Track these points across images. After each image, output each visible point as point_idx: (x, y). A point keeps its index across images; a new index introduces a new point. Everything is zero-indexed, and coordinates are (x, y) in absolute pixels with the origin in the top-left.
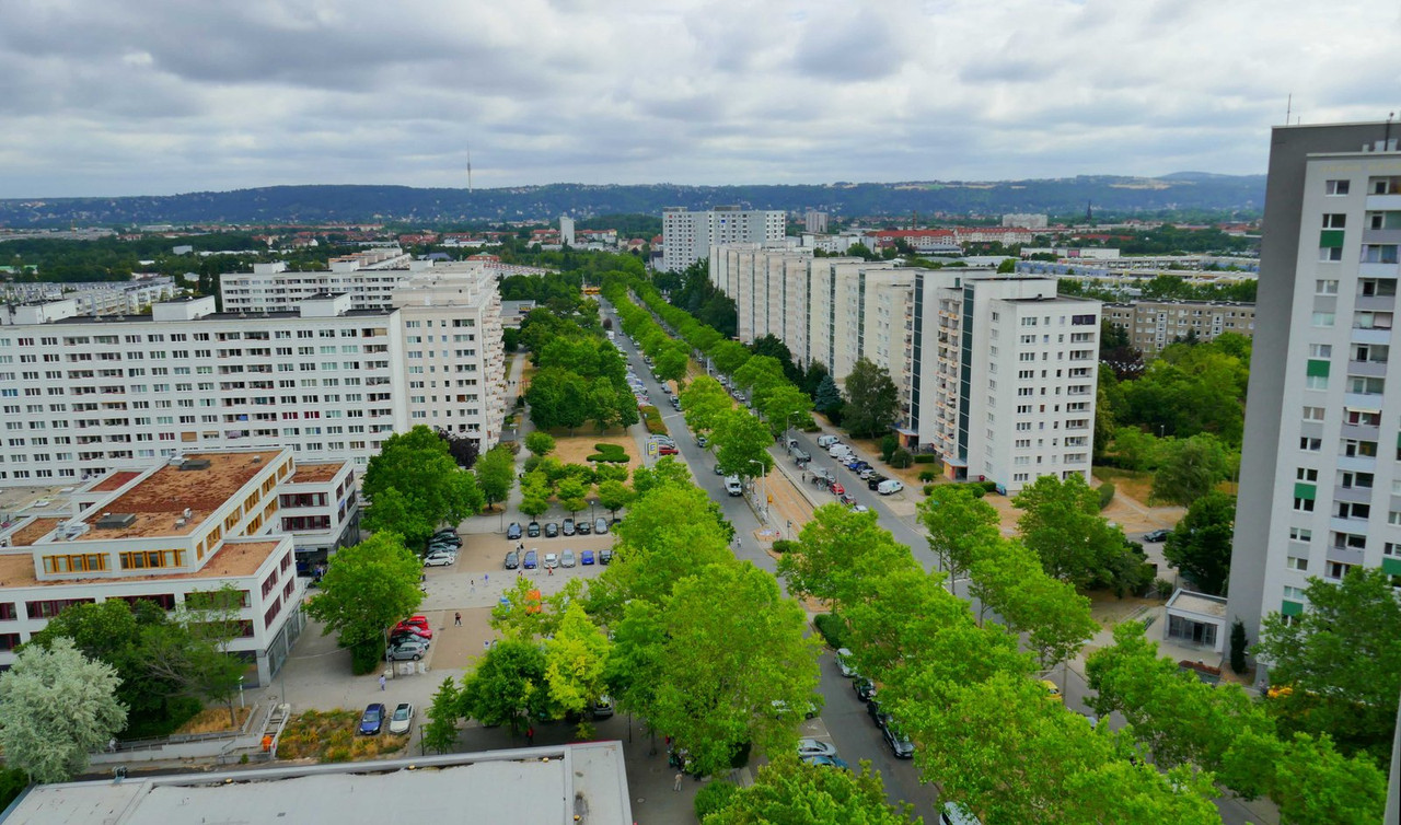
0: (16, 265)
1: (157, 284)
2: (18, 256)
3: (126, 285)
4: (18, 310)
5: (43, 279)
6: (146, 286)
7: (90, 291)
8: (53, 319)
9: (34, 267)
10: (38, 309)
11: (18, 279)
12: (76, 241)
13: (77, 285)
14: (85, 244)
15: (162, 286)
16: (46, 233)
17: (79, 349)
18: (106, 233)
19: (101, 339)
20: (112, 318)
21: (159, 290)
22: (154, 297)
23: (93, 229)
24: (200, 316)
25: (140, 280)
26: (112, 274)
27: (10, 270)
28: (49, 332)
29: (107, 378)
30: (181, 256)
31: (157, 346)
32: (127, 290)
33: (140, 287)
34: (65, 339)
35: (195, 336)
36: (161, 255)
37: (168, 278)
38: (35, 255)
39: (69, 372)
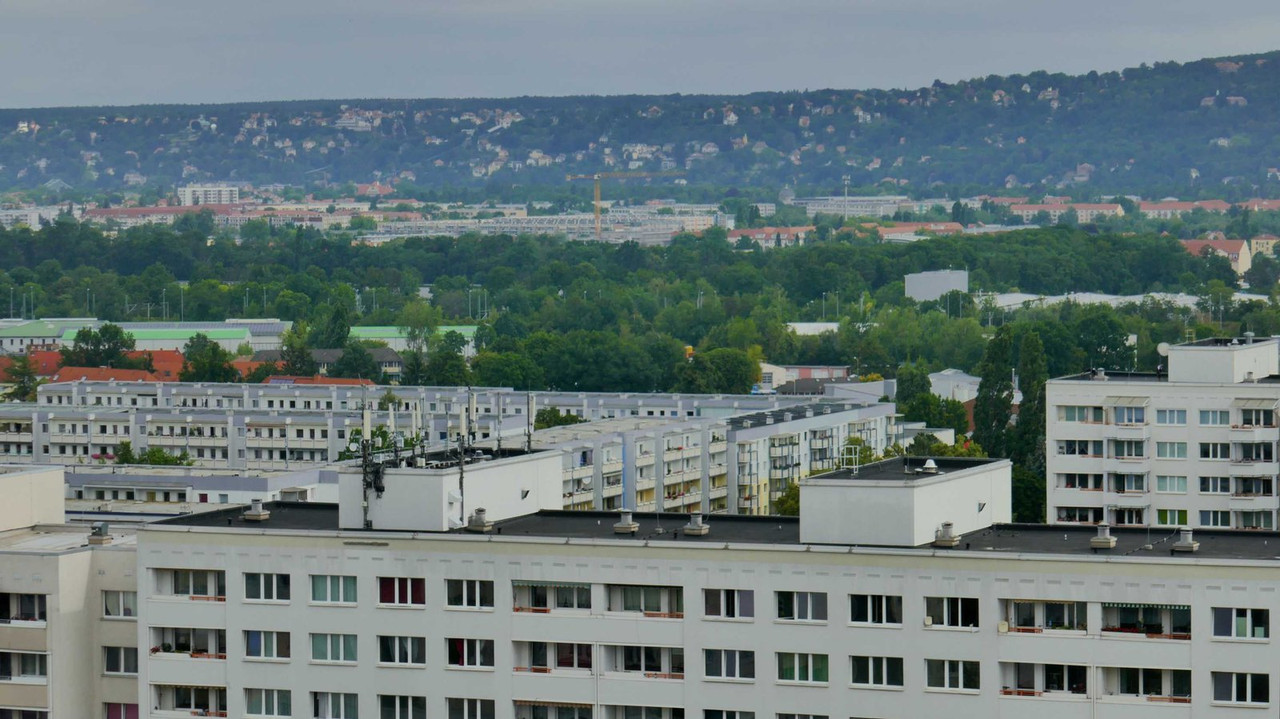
0: (418, 326)
1: (838, 408)
2: (424, 292)
3: (735, 406)
4: (390, 479)
5: (490, 376)
6: (799, 414)
7: (626, 423)
8: (491, 517)
9: (468, 331)
10: (450, 479)
11: (416, 372)
12: (606, 246)
13: (582, 401)
14: (630, 257)
15: (853, 416)
16: (515, 219)
17: (559, 625)
18: (697, 220)
19: (629, 596)
20: (671, 524)
21: (839, 426)
22: (821, 454)
23: (657, 205)
24: (957, 532)
25: (784, 390)
26: (699, 364)
27: (395, 339)
28: (474, 562)
30: (928, 307)
31: (802, 636)
32: (736, 423)
33: (779, 417)
34: (518, 587)
35: (933, 606)
36: (865, 304)
37: (877, 387)
38: (477, 290)
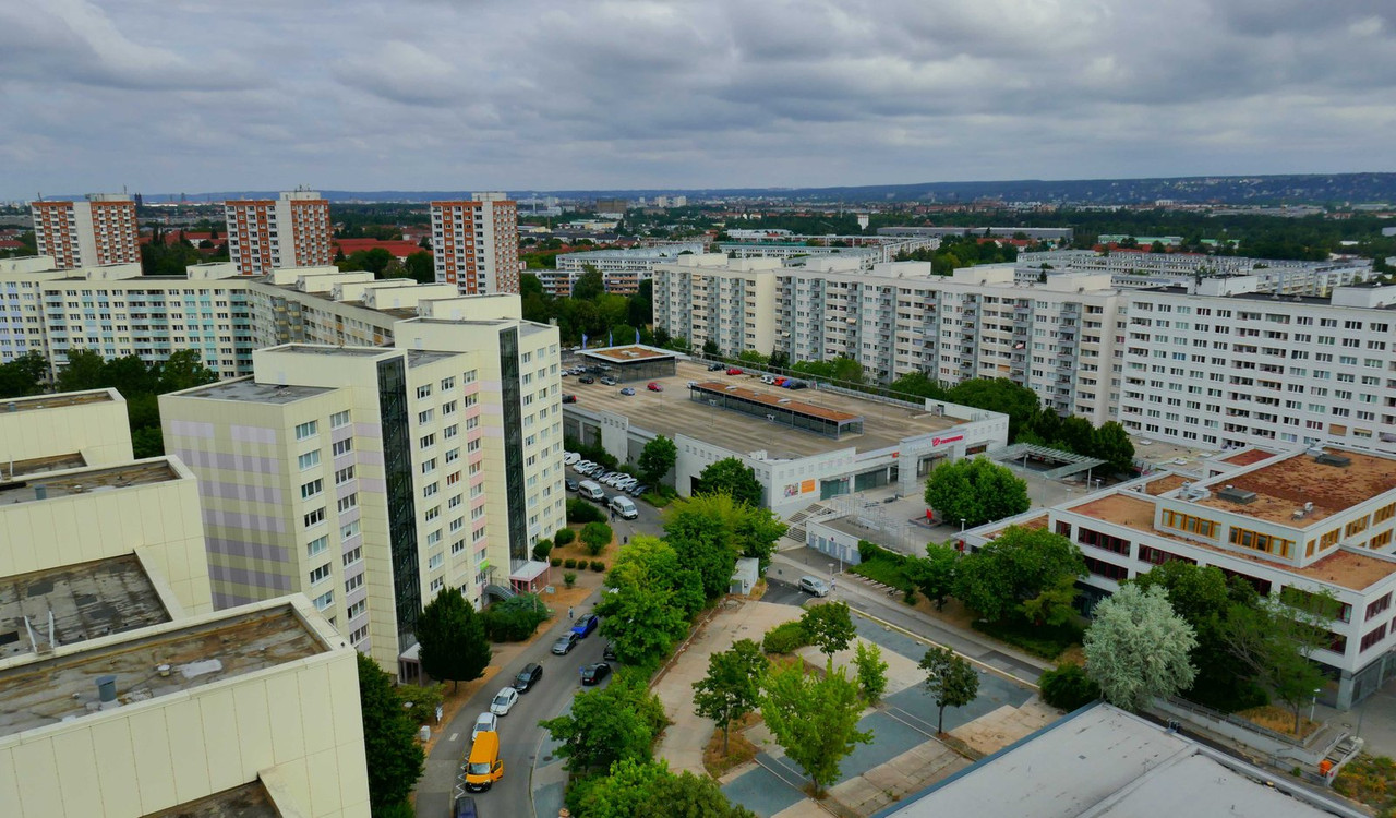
0: (1221, 239)
1: (1353, 267)
2: (1225, 230)
3: (1319, 265)
4: (1204, 281)
5: (1240, 254)
6: (1339, 268)
7: (1281, 268)
8: (1233, 293)
9: (1237, 241)
10: (1222, 282)
11: (1218, 252)
12: (1284, 218)
13: (1270, 261)
14: (1292, 220)
15: (1358, 269)
16: (1256, 209)
17: (1250, 324)
18: (1314, 210)
19: (1273, 317)
20: (1290, 298)
21: (1352, 272)
22: (1345, 280)
23: (1302, 206)
24: (1385, 304)
25: (1337, 261)
26: (1309, 253)
27: (1214, 243)
28: (1226, 305)
29: (1269, 356)
30: (1389, 237)
31: (1327, 331)
32: (1318, 270)
33: (1332, 269)
34: (1239, 313)
35: (1373, 326)
36: (1367, 236)
37: (1368, 261)
38: (1241, 230)
39: (1235, 345)
